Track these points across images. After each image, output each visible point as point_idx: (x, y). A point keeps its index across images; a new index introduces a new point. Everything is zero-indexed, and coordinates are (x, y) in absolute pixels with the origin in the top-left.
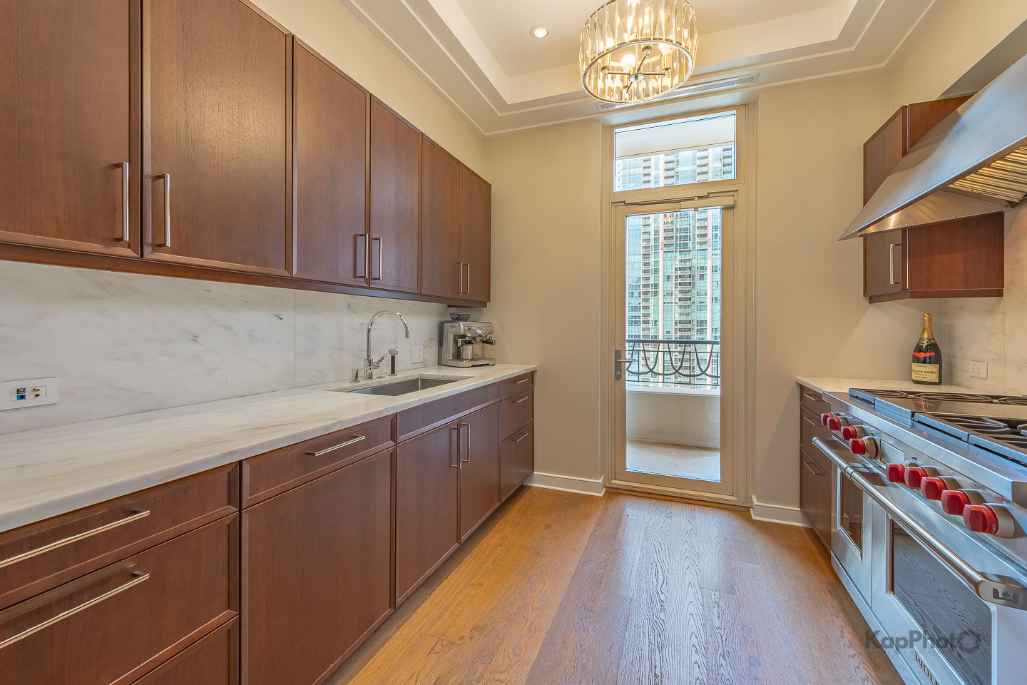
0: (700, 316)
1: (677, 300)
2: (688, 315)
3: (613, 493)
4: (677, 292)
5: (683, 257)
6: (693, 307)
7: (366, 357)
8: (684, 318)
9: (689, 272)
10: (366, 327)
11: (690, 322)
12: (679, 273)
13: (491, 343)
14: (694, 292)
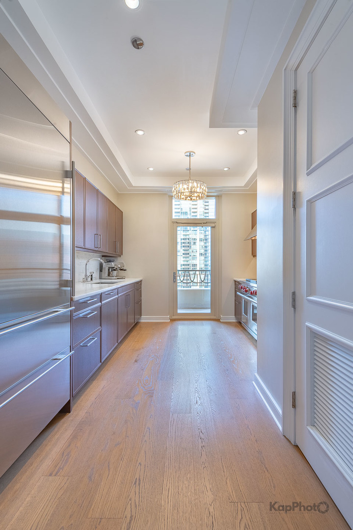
0: (194, 262)
1: (182, 254)
2: (187, 261)
3: (173, 320)
4: (182, 250)
5: (185, 233)
6: (190, 258)
7: (85, 274)
8: (186, 263)
9: (188, 241)
10: (85, 264)
11: (188, 265)
12: (183, 241)
13: (125, 270)
14: (190, 251)
